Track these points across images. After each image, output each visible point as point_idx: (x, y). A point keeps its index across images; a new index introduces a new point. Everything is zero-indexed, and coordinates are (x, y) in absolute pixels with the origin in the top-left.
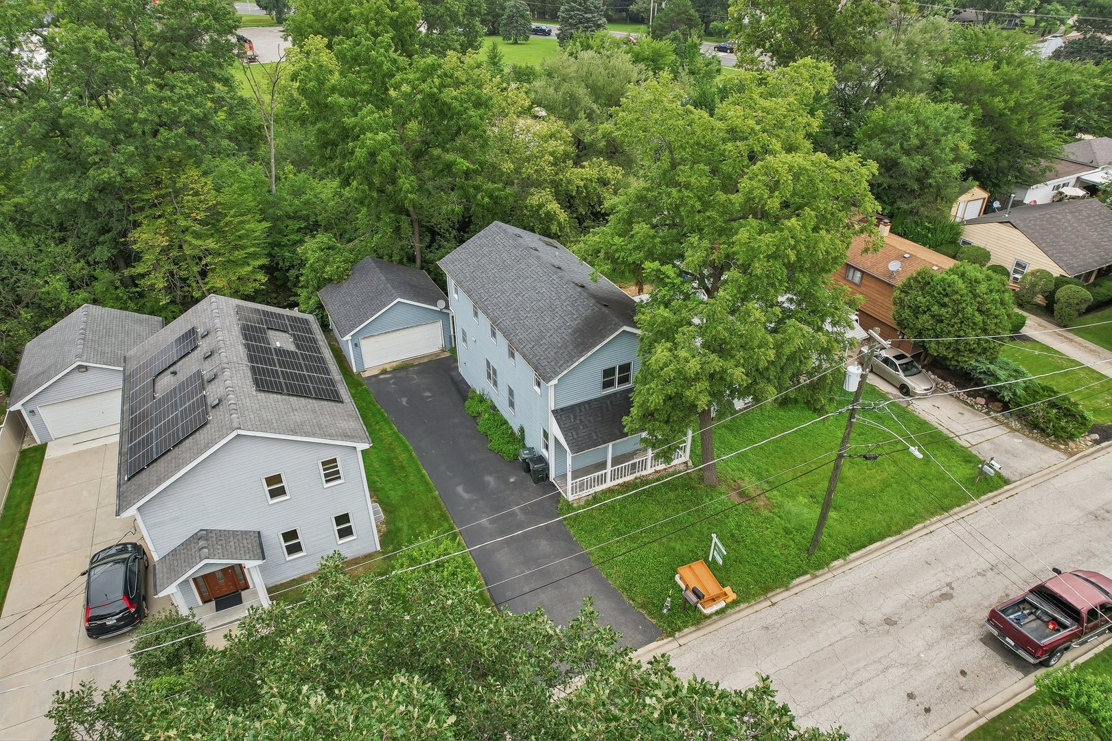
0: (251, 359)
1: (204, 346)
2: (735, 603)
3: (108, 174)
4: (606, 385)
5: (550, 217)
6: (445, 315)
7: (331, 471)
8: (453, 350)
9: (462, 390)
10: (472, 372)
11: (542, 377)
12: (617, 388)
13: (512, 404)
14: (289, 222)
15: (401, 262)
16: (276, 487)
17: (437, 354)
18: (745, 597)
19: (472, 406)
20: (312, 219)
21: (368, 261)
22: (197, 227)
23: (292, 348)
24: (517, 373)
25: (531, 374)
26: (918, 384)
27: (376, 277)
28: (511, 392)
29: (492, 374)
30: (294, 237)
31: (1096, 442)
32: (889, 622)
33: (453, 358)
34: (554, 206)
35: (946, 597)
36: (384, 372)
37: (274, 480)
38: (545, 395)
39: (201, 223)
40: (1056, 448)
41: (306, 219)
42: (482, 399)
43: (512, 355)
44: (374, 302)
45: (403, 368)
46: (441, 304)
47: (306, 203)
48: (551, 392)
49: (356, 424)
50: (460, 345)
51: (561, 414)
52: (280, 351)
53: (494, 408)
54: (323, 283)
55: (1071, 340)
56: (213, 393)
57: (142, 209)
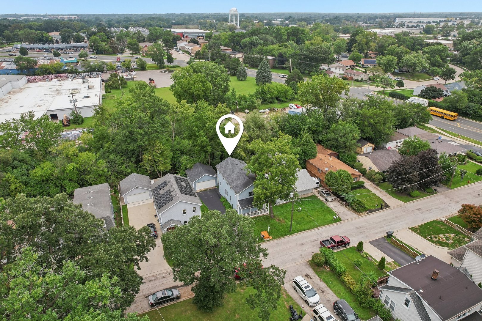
0: (179, 187)
1: (169, 185)
2: (272, 239)
3: (142, 144)
4: (250, 195)
5: (242, 156)
6: (216, 179)
7: (194, 210)
8: (218, 186)
9: (220, 196)
10: (222, 192)
11: (236, 193)
12: (252, 196)
13: (231, 199)
14: (176, 151)
15: (206, 164)
16: (184, 212)
17: (214, 187)
18: (274, 238)
19: (222, 200)
20: (182, 151)
21: (198, 163)
22: (158, 155)
23: (185, 185)
24: (231, 192)
25: (234, 193)
26: (329, 198)
27: (200, 168)
28: (230, 197)
29: (226, 193)
30: (177, 155)
31: (368, 213)
32: (302, 244)
33: (218, 188)
34: (243, 154)
35: (315, 241)
36: (201, 191)
37: (184, 210)
38: (237, 197)
39: (159, 154)
40: (357, 214)
41: (181, 150)
42: (224, 198)
43: (231, 188)
44: (199, 175)
45: (206, 190)
46: (215, 175)
47: (181, 146)
48: (238, 196)
49: (199, 201)
50: (220, 185)
51: (240, 201)
52: (183, 186)
53: (227, 200)
54: (186, 169)
55: (377, 189)
56: (173, 194)
57: (145, 150)
